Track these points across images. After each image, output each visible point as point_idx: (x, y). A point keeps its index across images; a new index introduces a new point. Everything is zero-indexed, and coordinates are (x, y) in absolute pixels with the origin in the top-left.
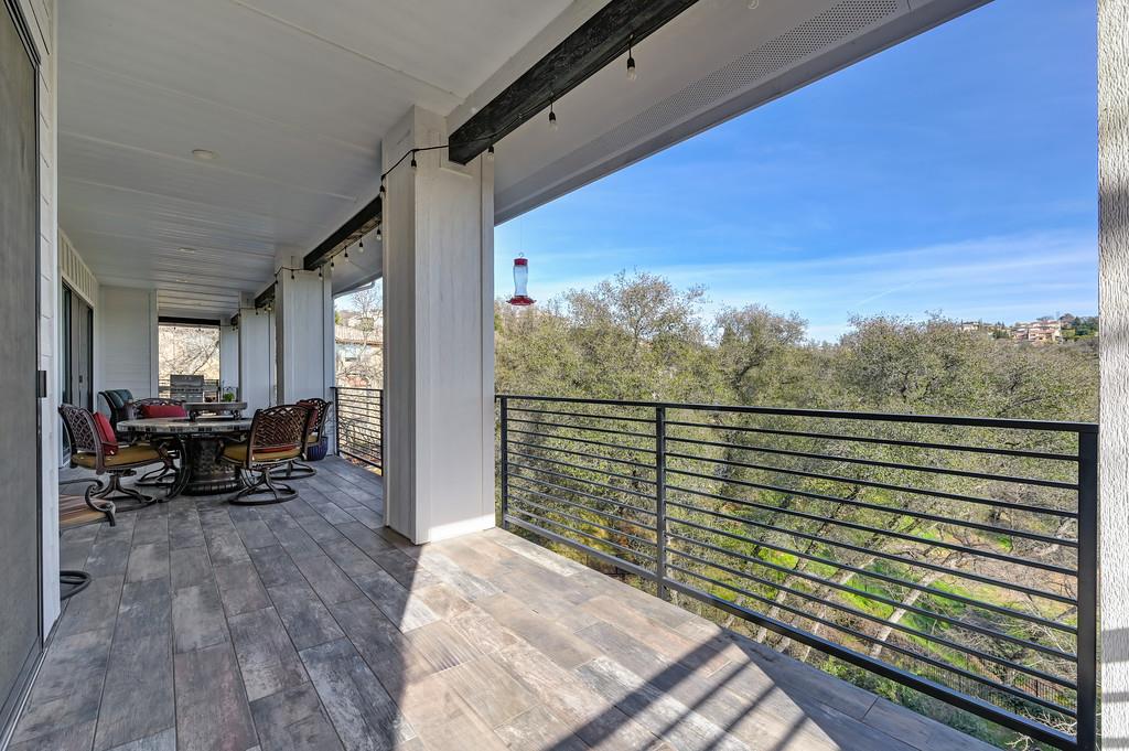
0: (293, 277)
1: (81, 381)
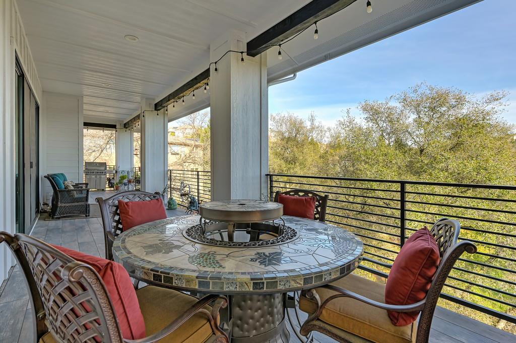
0: (242, 60)
1: (31, 167)
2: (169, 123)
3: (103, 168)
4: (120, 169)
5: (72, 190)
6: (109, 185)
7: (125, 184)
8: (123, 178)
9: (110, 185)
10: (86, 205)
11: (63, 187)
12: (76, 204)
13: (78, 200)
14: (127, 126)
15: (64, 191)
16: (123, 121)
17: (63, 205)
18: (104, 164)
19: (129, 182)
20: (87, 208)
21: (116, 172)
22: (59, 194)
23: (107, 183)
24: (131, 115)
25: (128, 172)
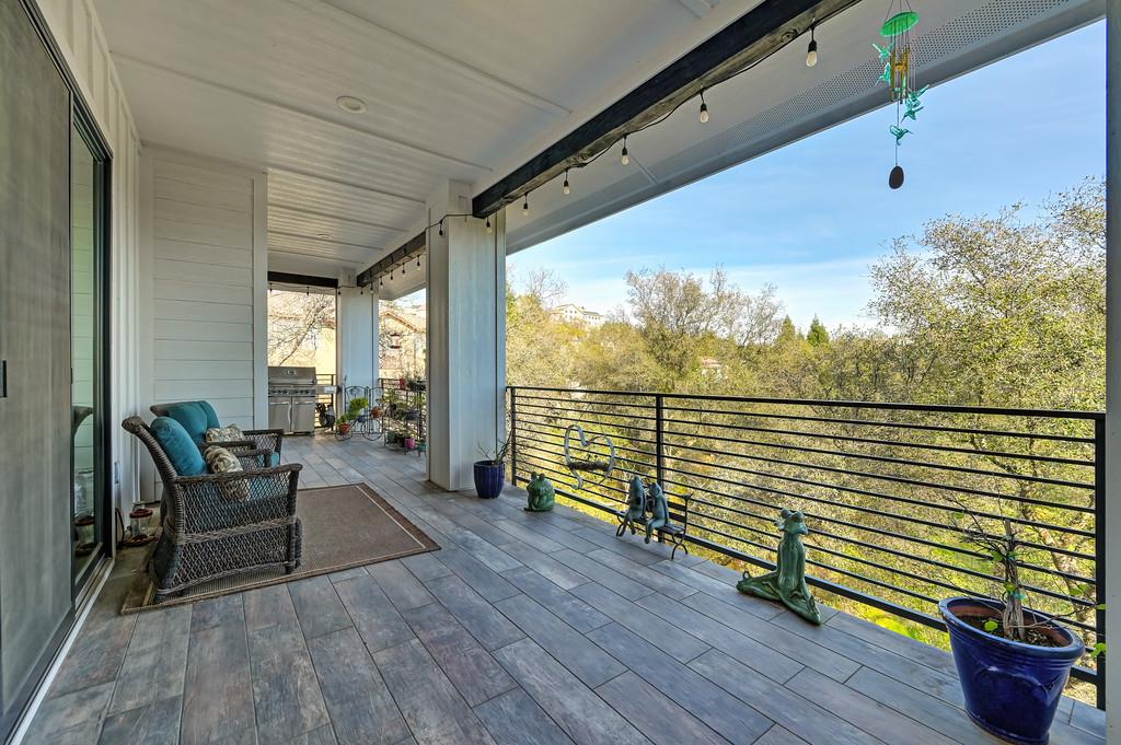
2: (507, 258)
3: (309, 381)
4: (349, 384)
5: (236, 476)
6: (321, 422)
7: (360, 419)
8: (357, 404)
9: (325, 422)
10: (289, 527)
11: (199, 461)
12: (252, 527)
13: (259, 510)
14: (365, 280)
15: (203, 481)
16: (354, 270)
17: (198, 537)
18: (309, 372)
19: (375, 414)
20: (289, 536)
21: (339, 390)
22: (180, 494)
23: (318, 415)
24: (381, 249)
25: (366, 390)
